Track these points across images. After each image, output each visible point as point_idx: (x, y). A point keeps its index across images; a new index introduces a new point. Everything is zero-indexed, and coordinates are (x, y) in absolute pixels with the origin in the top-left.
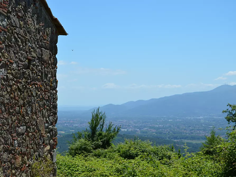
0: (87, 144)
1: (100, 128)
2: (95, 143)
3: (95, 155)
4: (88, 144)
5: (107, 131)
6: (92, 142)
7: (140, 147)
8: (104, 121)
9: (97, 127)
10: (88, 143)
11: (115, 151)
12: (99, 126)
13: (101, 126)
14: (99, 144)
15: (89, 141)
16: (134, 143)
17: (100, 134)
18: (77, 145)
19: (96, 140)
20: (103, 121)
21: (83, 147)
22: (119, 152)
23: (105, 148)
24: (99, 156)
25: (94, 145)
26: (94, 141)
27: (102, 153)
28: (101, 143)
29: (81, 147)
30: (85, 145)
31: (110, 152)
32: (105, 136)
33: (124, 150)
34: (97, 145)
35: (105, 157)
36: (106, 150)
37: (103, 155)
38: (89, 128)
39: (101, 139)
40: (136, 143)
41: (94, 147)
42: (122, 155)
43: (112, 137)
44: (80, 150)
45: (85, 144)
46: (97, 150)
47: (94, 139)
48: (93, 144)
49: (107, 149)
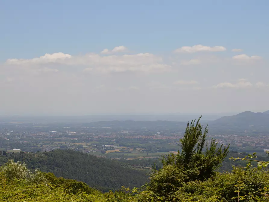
0: (176, 173)
1: (198, 149)
2: (188, 172)
3: (187, 191)
4: (178, 174)
5: (208, 153)
6: (184, 170)
7: (254, 180)
8: (205, 138)
9: (194, 148)
10: (177, 171)
11: (217, 185)
12: (196, 146)
13: (200, 145)
14: (195, 173)
15: (180, 168)
16: (245, 174)
17: (198, 159)
18: (161, 175)
19: (190, 167)
20: (202, 138)
21: (170, 178)
22: (222, 186)
23: (203, 180)
24: (192, 192)
25: (187, 174)
26: (188, 169)
27: (197, 188)
28: (198, 172)
29: (167, 178)
30: (173, 175)
31: (209, 186)
32: (205, 161)
33: (228, 183)
34: (192, 175)
35: (201, 193)
36: (204, 183)
37: (198, 190)
38: (181, 148)
39: (198, 166)
40: (248, 173)
41: (188, 178)
42: (226, 191)
43: (216, 163)
44: (166, 182)
45: (174, 173)
46: (189, 183)
47: (188, 165)
48: (185, 174)
49: (205, 180)
